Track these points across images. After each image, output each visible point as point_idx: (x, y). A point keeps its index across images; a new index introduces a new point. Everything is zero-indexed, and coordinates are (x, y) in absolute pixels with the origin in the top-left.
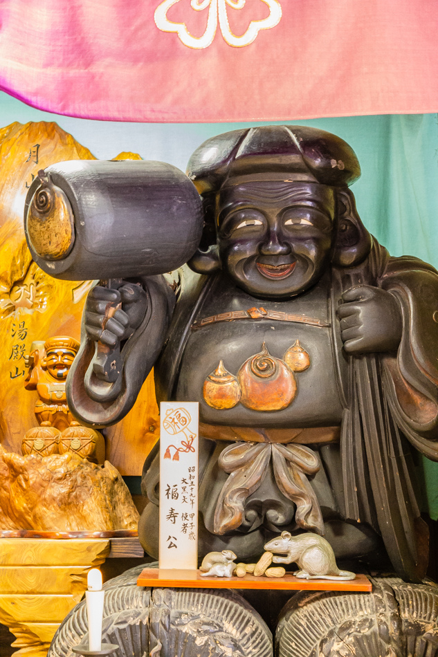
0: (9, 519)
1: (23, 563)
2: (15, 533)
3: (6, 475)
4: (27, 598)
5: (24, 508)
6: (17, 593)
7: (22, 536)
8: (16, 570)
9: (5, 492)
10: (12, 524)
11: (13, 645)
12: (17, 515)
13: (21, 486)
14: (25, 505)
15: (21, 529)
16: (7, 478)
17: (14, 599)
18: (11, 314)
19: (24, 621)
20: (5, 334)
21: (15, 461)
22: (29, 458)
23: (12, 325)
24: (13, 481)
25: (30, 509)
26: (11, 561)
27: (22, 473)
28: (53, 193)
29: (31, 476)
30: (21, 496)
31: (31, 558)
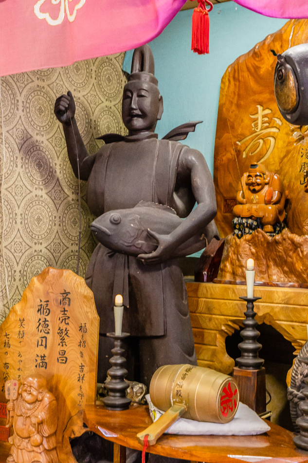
0: (293, 276)
1: (299, 304)
2: (296, 285)
3: (290, 248)
4: (301, 326)
5: (301, 270)
6: (296, 322)
7: (301, 286)
8: (294, 308)
9: (290, 259)
10: (295, 279)
11: (294, 353)
12: (297, 273)
13: (299, 255)
14: (301, 267)
15: (300, 282)
16: (291, 250)
17: (294, 325)
18: (301, 142)
19: (300, 340)
20: (296, 155)
21: (295, 239)
22: (304, 237)
23: (301, 149)
24: (294, 252)
25: (305, 270)
26: (292, 302)
27: (300, 247)
28: (286, 69)
29: (305, 249)
30: (299, 262)
31: (304, 301)
